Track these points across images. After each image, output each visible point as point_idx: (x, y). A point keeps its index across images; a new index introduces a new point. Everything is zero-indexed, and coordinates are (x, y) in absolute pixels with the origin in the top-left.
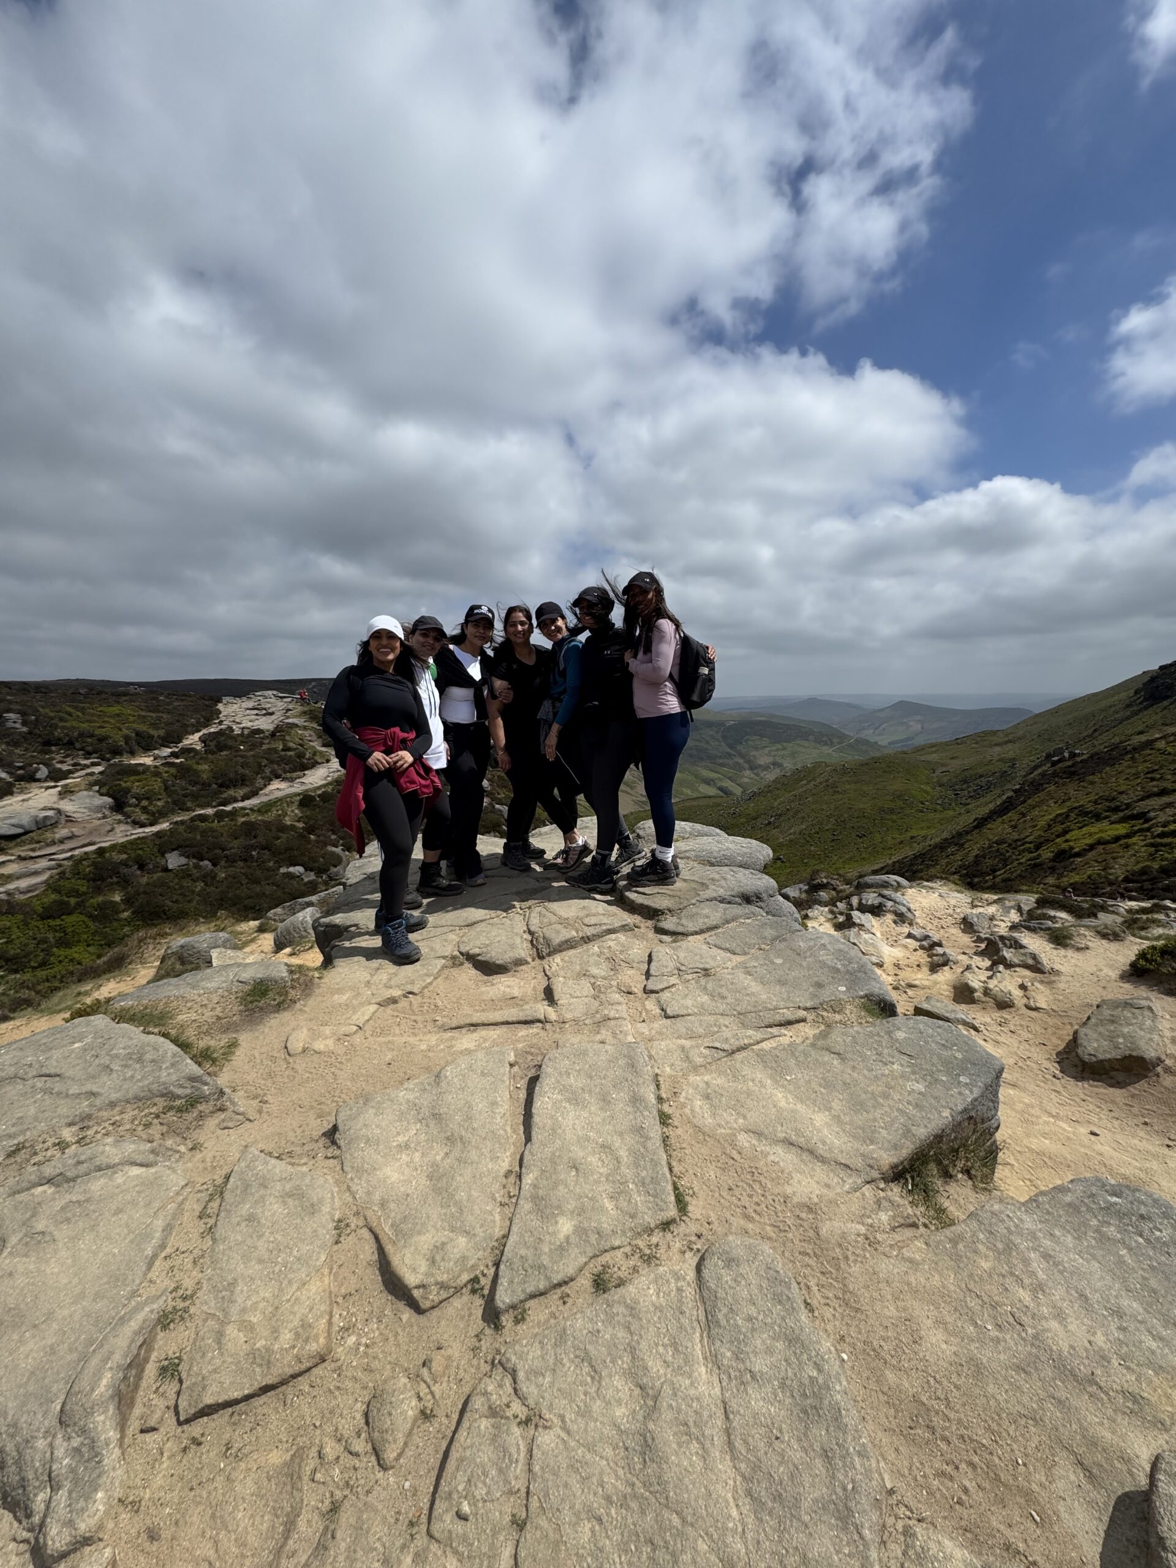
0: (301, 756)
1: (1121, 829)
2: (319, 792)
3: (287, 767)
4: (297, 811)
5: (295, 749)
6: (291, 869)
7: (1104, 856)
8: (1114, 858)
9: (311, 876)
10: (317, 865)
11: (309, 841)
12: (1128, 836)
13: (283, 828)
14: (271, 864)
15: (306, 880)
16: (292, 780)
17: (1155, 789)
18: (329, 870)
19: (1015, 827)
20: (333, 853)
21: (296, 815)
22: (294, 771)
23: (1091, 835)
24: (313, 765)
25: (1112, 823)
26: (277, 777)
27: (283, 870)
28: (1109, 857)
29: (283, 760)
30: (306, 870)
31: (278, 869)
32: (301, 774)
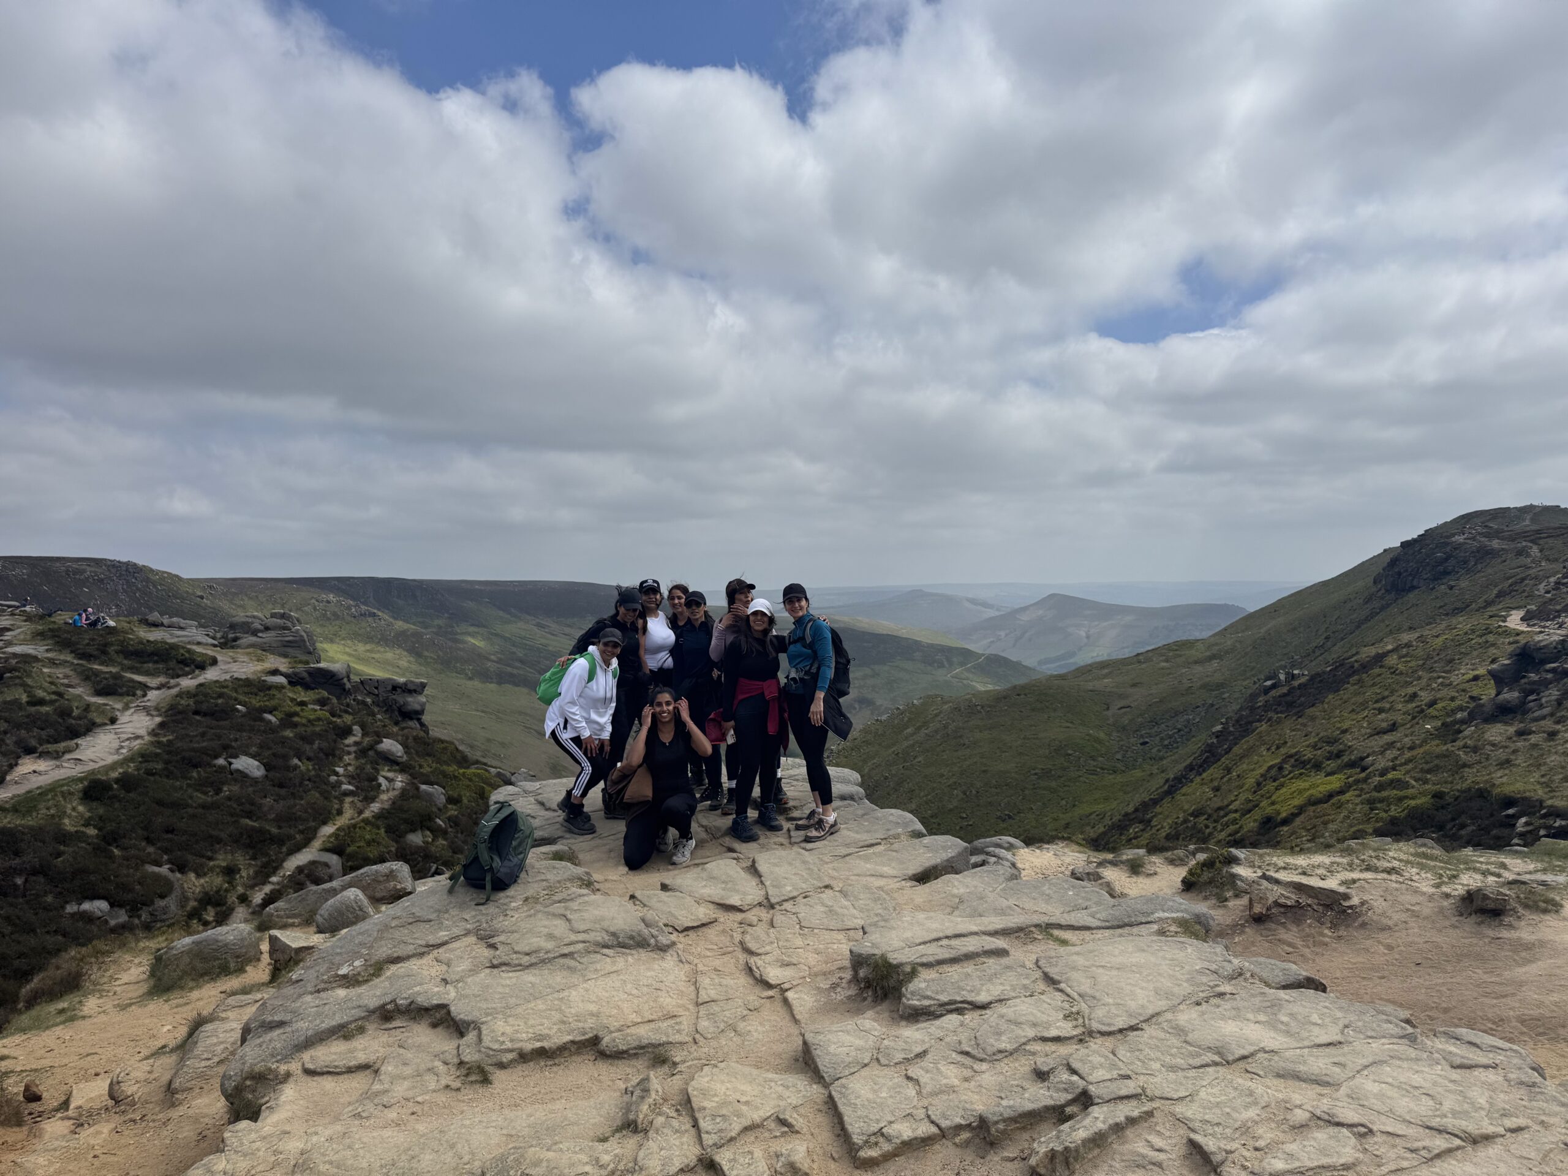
0: (65, 713)
1: (1335, 782)
2: (115, 775)
3: (44, 734)
4: (81, 808)
5: (52, 702)
6: (86, 906)
7: (1314, 821)
8: (1325, 823)
9: (122, 917)
10: (130, 896)
11: (111, 857)
12: (1341, 792)
13: (63, 838)
14: (49, 899)
15: (113, 923)
16: (57, 756)
17: (1384, 725)
18: (152, 903)
19: (1217, 789)
20: (158, 877)
21: (81, 815)
22: (56, 742)
23: (1301, 792)
24: (90, 728)
25: (1328, 775)
26: (29, 751)
27: (71, 908)
28: (1318, 821)
29: (35, 721)
30: (112, 905)
31: (63, 908)
32: (72, 743)
